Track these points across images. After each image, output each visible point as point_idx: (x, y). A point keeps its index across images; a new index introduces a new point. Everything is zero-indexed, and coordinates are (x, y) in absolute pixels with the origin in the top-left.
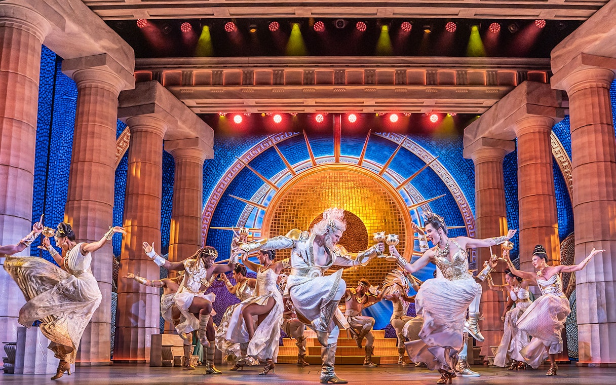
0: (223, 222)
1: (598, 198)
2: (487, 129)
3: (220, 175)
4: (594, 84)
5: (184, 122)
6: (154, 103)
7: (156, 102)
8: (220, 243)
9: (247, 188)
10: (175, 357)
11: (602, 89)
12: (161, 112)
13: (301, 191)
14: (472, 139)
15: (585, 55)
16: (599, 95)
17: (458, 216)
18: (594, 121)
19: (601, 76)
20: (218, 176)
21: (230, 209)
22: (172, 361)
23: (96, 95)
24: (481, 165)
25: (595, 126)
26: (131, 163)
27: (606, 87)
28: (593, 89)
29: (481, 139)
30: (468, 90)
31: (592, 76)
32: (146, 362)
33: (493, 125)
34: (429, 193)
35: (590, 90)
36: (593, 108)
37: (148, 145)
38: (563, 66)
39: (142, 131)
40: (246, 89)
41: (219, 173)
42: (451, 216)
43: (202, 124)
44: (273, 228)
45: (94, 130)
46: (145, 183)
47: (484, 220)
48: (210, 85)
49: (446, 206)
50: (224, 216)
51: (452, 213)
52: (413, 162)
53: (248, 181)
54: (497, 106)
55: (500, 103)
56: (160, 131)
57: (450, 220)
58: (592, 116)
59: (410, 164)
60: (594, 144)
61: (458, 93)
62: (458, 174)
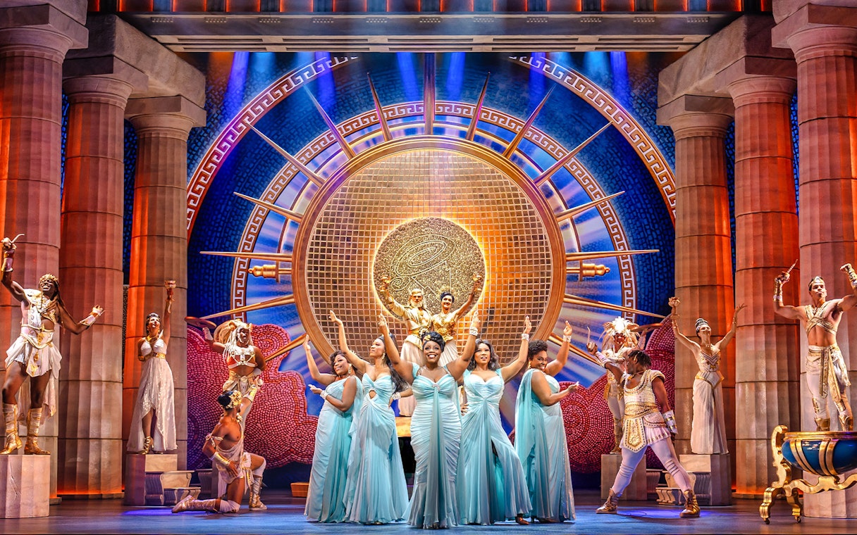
0: (218, 228)
1: (830, 237)
2: (691, 83)
3: (211, 138)
4: (831, 52)
5: (158, 75)
6: (112, 56)
7: (115, 53)
8: (212, 268)
9: (263, 162)
10: (165, 490)
11: (843, 60)
12: (124, 68)
13: (363, 184)
14: (670, 93)
15: (813, 7)
16: (837, 69)
17: (661, 217)
18: (828, 113)
19: (843, 38)
20: (206, 139)
21: (230, 203)
22: (162, 497)
23: (32, 69)
24: (685, 142)
25: (829, 121)
26: (71, 158)
27: (850, 54)
28: (829, 59)
29: (684, 98)
30: (655, 18)
31: (828, 39)
32: (103, 497)
33: (701, 78)
34: (608, 172)
35: (823, 60)
36: (828, 90)
37: (101, 127)
38: (786, 16)
39: (90, 102)
40: (268, 18)
41: (209, 134)
42: (648, 215)
43: (186, 69)
44: (314, 253)
45: (30, 128)
46: (97, 192)
47: (688, 242)
48: (203, 11)
49: (639, 196)
50: (219, 216)
51: (651, 211)
52: (576, 112)
53: (265, 149)
54: (706, 45)
55: (710, 42)
56: (120, 100)
57: (646, 223)
58: (825, 104)
59: (572, 116)
60: (827, 150)
61: (637, 23)
62: (662, 135)
